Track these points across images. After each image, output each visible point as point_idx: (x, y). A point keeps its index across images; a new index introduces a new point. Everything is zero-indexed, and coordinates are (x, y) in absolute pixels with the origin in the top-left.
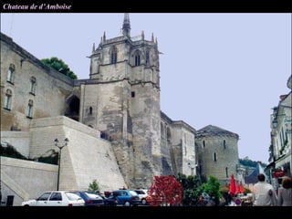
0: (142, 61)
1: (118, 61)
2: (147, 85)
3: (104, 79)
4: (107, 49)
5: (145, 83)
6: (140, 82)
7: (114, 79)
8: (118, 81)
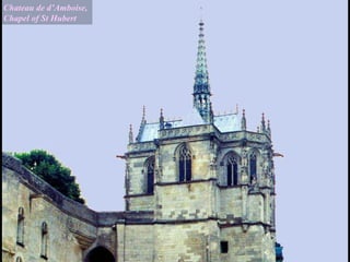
0: (244, 178)
1: (195, 177)
2: (254, 228)
3: (166, 214)
4: (170, 149)
5: (249, 224)
6: (239, 222)
7: (188, 217)
8: (195, 221)
